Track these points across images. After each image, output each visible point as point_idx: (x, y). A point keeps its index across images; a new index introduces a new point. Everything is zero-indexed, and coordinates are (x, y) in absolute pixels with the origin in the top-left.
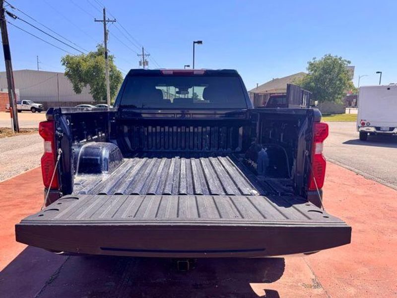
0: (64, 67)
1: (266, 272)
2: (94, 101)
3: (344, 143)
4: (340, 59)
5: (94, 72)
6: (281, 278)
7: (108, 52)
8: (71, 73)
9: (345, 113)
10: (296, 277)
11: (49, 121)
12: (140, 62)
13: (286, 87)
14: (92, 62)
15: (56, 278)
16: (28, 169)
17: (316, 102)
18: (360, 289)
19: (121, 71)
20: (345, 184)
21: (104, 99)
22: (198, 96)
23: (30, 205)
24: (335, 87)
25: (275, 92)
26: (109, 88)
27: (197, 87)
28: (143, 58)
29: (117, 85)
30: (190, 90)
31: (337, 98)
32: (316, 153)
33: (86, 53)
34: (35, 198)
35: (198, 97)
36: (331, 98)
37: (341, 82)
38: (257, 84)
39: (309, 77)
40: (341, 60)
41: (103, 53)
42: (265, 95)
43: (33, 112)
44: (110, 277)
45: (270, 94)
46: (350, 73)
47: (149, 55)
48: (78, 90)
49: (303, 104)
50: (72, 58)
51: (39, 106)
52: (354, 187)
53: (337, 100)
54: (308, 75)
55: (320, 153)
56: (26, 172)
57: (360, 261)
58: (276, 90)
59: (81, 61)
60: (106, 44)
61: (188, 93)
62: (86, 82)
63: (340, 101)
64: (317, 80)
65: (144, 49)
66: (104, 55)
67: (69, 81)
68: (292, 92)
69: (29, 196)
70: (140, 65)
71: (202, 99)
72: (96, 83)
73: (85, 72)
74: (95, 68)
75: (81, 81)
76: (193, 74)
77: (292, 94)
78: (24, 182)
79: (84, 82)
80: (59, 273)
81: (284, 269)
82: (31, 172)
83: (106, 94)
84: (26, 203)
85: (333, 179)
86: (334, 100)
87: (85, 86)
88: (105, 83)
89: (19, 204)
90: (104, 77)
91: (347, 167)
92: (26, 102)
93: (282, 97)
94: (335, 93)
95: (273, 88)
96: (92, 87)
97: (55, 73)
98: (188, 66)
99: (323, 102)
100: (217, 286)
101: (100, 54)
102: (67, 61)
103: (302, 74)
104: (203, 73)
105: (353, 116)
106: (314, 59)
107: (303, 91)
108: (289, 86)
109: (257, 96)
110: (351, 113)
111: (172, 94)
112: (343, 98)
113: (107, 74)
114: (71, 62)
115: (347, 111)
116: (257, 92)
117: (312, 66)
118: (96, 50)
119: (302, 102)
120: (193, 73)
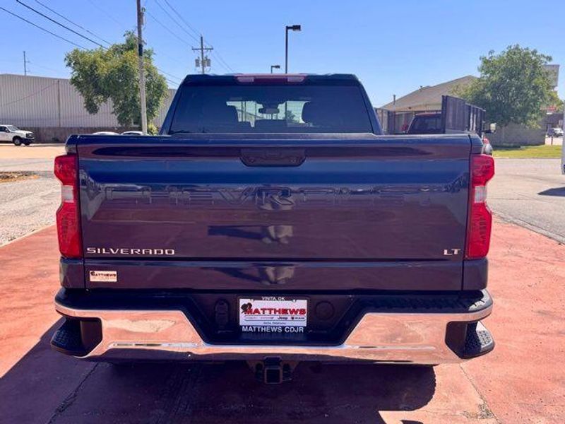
0: (70, 70)
1: (406, 395)
2: (120, 125)
3: (540, 194)
4: (534, 52)
5: (119, 78)
6: (429, 403)
7: (143, 44)
8: (80, 79)
9: (544, 143)
10: (453, 402)
11: (69, 154)
12: (197, 61)
13: (440, 101)
14: (116, 61)
15: (71, 404)
16: (14, 238)
17: (493, 126)
18: (554, 420)
19: (165, 76)
20: (537, 260)
21: (135, 123)
22: (294, 116)
23: (23, 294)
24: (526, 101)
25: (424, 109)
26: (145, 105)
27: (292, 102)
28: (203, 53)
29: (159, 99)
30: (281, 107)
31: (530, 118)
32: (475, 202)
33: (107, 47)
34: (31, 282)
35: (295, 119)
36: (520, 119)
37: (536, 92)
38: (395, 96)
39: (482, 83)
40: (535, 56)
41: (135, 46)
42: (408, 115)
43: (16, 145)
44: (156, 402)
45: (416, 112)
46: (551, 77)
47: (212, 49)
48: (92, 108)
49: (471, 129)
50: (83, 55)
51: (27, 135)
52: (553, 264)
53: (530, 122)
54: (479, 80)
55: (481, 202)
56: (11, 242)
57: (558, 377)
58: (426, 105)
59: (99, 59)
60: (140, 32)
61: (278, 111)
62: (106, 94)
63: (535, 124)
64: (496, 88)
65: (203, 39)
66: (137, 50)
67: (78, 93)
68: (451, 109)
69: (19, 280)
70: (197, 65)
71: (302, 121)
72: (122, 96)
73: (105, 78)
74: (122, 71)
75: (97, 93)
76: (287, 82)
77: (451, 113)
78: (10, 258)
79: (103, 94)
80: (75, 396)
81: (434, 390)
82: (20, 242)
83: (140, 114)
84: (15, 291)
85: (519, 250)
86: (525, 122)
87: (105, 101)
88: (138, 96)
89: (4, 292)
90: (137, 86)
91: (543, 232)
92: (5, 128)
93: (436, 117)
94: (526, 110)
95: (422, 103)
96: (116, 102)
97: (54, 79)
98: (278, 67)
99: (506, 125)
100: (326, 415)
101: (130, 47)
102: (75, 60)
103: (469, 78)
104: (302, 79)
105: (557, 148)
106: (491, 52)
107: (470, 107)
108: (445, 100)
109: (392, 116)
110: (554, 144)
111: (250, 114)
112: (540, 119)
113: (141, 80)
114: (81, 61)
115: (548, 140)
116: (392, 109)
117: (488, 65)
118: (124, 42)
119: (469, 125)
120: (287, 79)
